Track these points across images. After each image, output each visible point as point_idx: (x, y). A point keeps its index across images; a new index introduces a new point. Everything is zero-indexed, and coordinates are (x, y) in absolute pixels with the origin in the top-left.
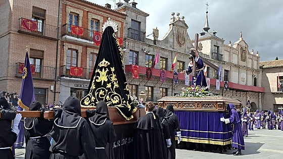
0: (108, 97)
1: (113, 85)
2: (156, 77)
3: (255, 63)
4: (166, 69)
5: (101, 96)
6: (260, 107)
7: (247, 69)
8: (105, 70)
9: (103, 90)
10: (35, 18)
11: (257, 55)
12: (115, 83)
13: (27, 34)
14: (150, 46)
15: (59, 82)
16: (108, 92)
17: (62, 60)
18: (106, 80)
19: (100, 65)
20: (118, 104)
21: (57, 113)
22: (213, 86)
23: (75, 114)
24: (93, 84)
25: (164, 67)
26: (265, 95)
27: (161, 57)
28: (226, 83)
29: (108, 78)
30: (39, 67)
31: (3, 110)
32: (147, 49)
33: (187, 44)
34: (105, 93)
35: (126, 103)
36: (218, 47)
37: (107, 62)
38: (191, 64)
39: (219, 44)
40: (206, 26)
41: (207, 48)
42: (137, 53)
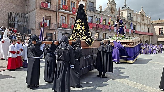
0: (81, 36)
1: (83, 31)
2: (101, 28)
3: (149, 21)
4: (105, 24)
5: (78, 36)
6: (151, 42)
7: (145, 24)
8: (80, 24)
9: (79, 33)
10: (47, 2)
11: (150, 18)
12: (84, 30)
13: (43, 9)
14: (98, 14)
15: (57, 31)
16: (81, 34)
17: (58, 21)
18: (80, 28)
19: (77, 22)
20: (85, 39)
21: (60, 42)
22: (128, 32)
23: (66, 43)
24: (74, 30)
25: (104, 23)
26: (153, 37)
27: (103, 19)
28: (134, 31)
29: (81, 27)
30: (49, 24)
31: (36, 41)
32: (96, 15)
33: (116, 13)
34: (79, 34)
35: (89, 39)
36: (131, 14)
37: (80, 20)
38: (116, 22)
39: (131, 12)
40: (125, 4)
41: (125, 14)
42: (92, 17)
